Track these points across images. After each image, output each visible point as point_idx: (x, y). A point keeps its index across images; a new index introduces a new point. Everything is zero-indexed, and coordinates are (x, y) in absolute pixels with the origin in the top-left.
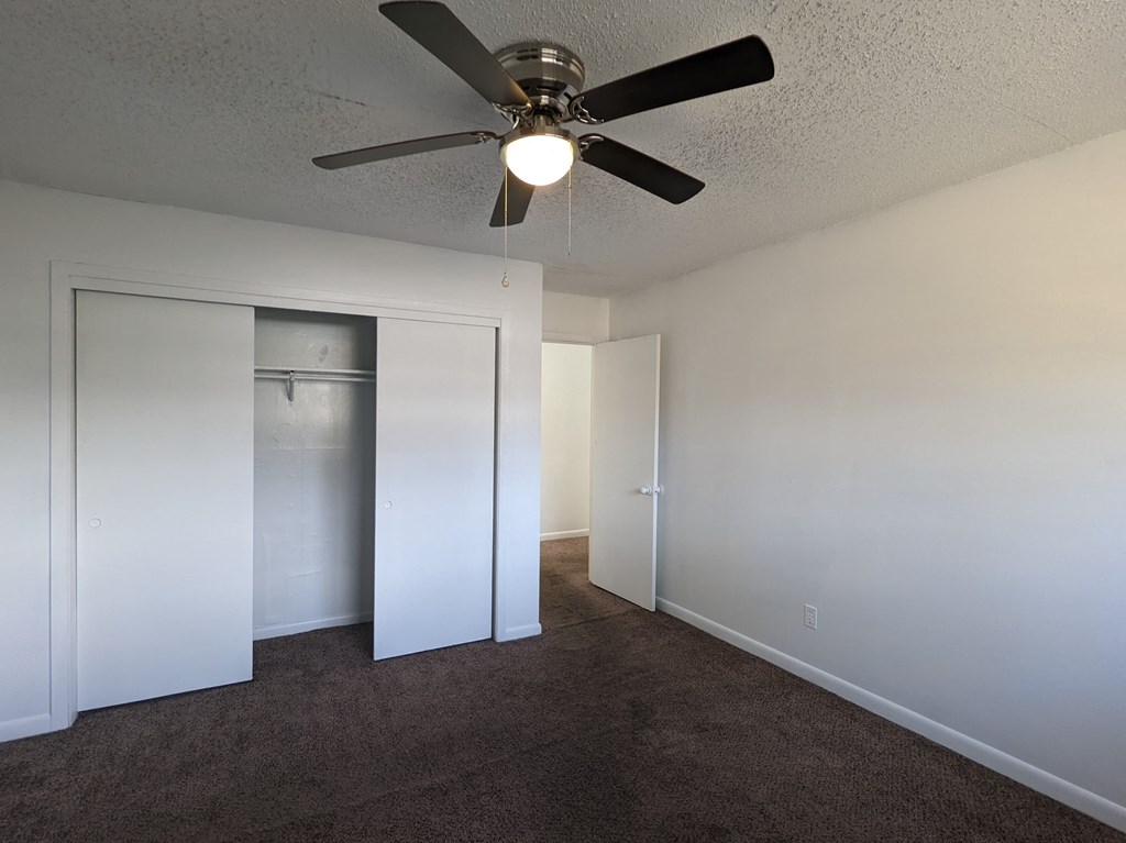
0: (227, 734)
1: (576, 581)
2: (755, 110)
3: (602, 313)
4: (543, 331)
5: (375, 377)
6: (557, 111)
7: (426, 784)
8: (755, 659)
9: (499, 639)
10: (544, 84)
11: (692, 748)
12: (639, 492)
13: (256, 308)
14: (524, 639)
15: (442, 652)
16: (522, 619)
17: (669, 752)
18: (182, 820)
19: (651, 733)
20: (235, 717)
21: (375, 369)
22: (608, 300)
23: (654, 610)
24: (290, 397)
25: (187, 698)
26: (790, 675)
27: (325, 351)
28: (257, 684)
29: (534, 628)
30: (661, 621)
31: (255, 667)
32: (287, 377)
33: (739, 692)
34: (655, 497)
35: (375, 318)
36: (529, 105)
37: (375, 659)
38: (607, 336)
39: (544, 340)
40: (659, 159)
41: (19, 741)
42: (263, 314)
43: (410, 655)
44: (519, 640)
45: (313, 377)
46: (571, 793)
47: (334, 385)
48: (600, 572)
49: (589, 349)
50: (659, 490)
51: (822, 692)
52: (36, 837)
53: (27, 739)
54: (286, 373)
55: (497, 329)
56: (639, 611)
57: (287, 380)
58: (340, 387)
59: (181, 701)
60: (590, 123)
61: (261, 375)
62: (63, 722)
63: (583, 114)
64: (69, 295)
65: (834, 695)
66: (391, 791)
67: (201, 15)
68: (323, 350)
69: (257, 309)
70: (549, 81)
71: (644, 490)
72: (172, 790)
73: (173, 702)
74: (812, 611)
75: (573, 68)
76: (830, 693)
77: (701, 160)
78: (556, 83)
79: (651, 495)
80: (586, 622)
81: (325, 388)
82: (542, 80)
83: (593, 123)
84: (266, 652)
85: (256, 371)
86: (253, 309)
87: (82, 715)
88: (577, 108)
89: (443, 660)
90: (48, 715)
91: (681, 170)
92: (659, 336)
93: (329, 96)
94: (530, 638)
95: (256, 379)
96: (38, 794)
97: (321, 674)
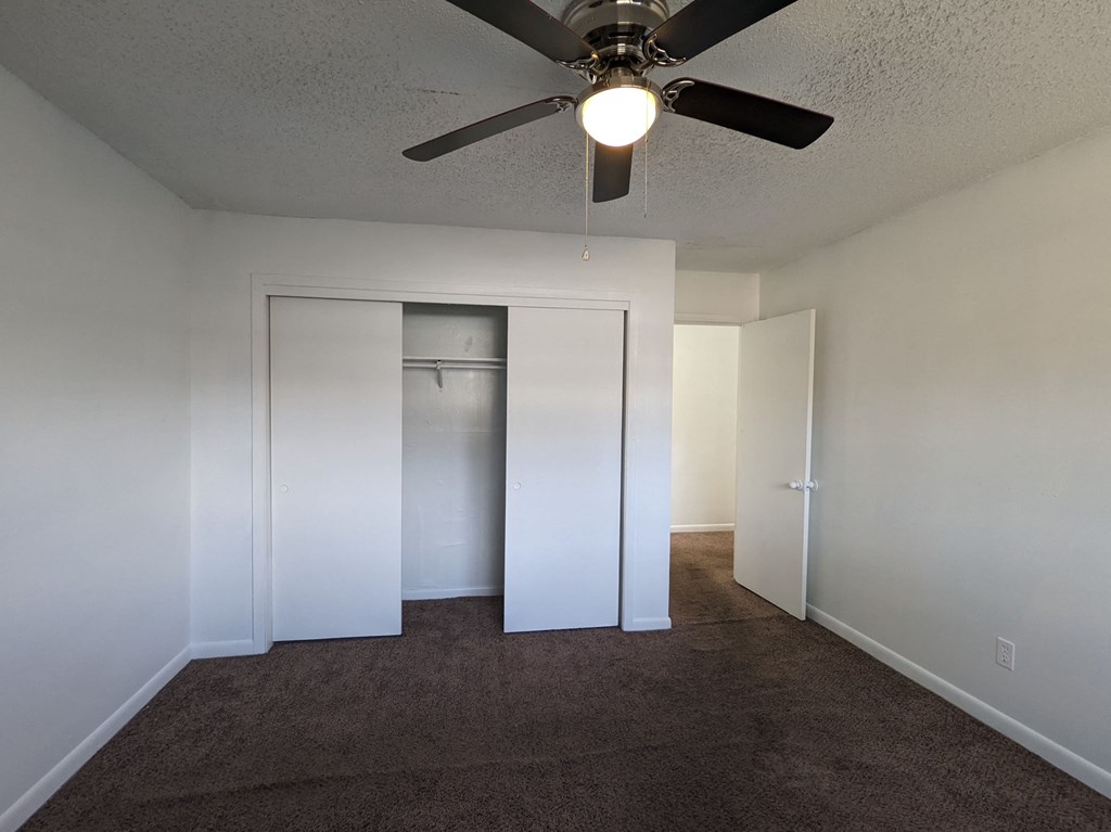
0: (371, 679)
1: (720, 577)
2: (898, 12)
3: (751, 291)
4: (675, 312)
5: (506, 364)
6: (635, 59)
7: (526, 761)
8: (926, 693)
9: (626, 628)
10: (620, 31)
11: (825, 785)
12: (788, 486)
13: (404, 303)
14: (651, 632)
15: (568, 633)
16: (650, 611)
17: (796, 784)
18: (324, 749)
19: (777, 758)
20: (381, 666)
21: (506, 357)
22: (758, 275)
23: (804, 619)
24: (440, 385)
25: (349, 643)
26: (974, 721)
27: (469, 343)
28: (404, 639)
29: (664, 622)
30: (811, 630)
31: (404, 624)
32: (435, 366)
33: (898, 730)
34: (807, 493)
35: (506, 308)
36: (595, 56)
37: (505, 631)
38: (757, 312)
39: (677, 322)
40: (782, 100)
41: (232, 658)
42: (411, 309)
43: (537, 632)
44: (647, 631)
45: (461, 365)
46: (671, 806)
47: (477, 374)
48: (747, 571)
49: (736, 329)
50: (812, 485)
51: (1018, 749)
52: (225, 738)
53: (237, 657)
54: (435, 362)
55: (626, 312)
56: (785, 618)
57: (436, 368)
58: (483, 375)
59: (345, 644)
60: (669, 64)
61: (409, 365)
62: (262, 649)
63: (660, 56)
64: (263, 300)
65: (1037, 757)
66: (493, 762)
67: (303, 33)
68: (466, 340)
69: (406, 305)
70: (624, 26)
71: (794, 485)
72: (322, 721)
73: (339, 644)
74: (1008, 648)
75: (653, 7)
76: (1030, 753)
77: (837, 92)
78: (633, 26)
79: (802, 490)
80: (723, 622)
81: (471, 375)
82: (615, 26)
83: (672, 64)
84: (414, 611)
85: (404, 361)
86: (401, 305)
87: (277, 644)
88: (652, 50)
89: (567, 641)
90: (250, 641)
91: (813, 109)
92: (813, 311)
93: (425, 91)
94: (658, 632)
95: (404, 368)
96: (235, 703)
97: (457, 639)
